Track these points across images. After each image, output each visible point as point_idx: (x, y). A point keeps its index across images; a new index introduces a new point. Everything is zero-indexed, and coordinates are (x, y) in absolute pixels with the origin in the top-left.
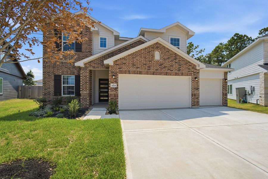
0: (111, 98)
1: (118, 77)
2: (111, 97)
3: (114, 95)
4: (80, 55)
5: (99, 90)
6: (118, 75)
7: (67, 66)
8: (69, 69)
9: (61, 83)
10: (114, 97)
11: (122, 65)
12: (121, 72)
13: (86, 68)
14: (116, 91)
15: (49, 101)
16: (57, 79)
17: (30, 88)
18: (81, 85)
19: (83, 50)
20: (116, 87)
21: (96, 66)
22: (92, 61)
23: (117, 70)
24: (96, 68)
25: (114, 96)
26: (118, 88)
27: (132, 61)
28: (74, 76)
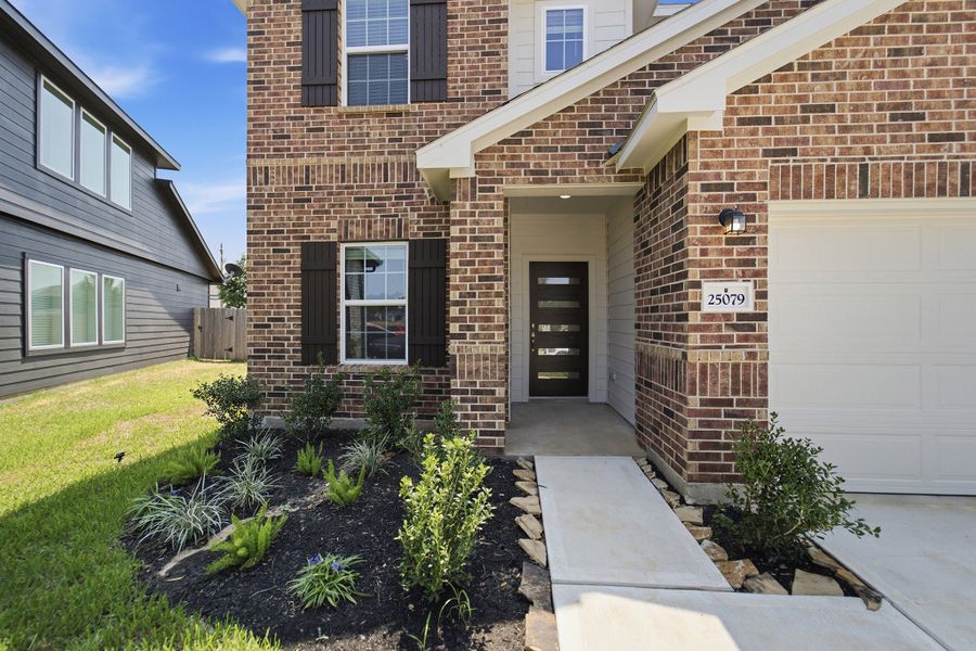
0: (703, 402)
1: (764, 229)
2: (703, 391)
3: (735, 376)
4: (440, 118)
5: (532, 330)
6: (764, 208)
7: (366, 192)
8: (380, 207)
9: (336, 287)
10: (736, 392)
11: (794, 121)
12: (795, 186)
13: (484, 181)
14: (746, 338)
15: (279, 393)
16: (318, 265)
17: (231, 318)
18: (454, 295)
19: (455, 87)
20: (748, 308)
21: (550, 163)
22: (522, 134)
23: (751, 165)
24: (554, 181)
25: (735, 382)
26: (764, 317)
27: (886, 85)
28: (406, 244)
